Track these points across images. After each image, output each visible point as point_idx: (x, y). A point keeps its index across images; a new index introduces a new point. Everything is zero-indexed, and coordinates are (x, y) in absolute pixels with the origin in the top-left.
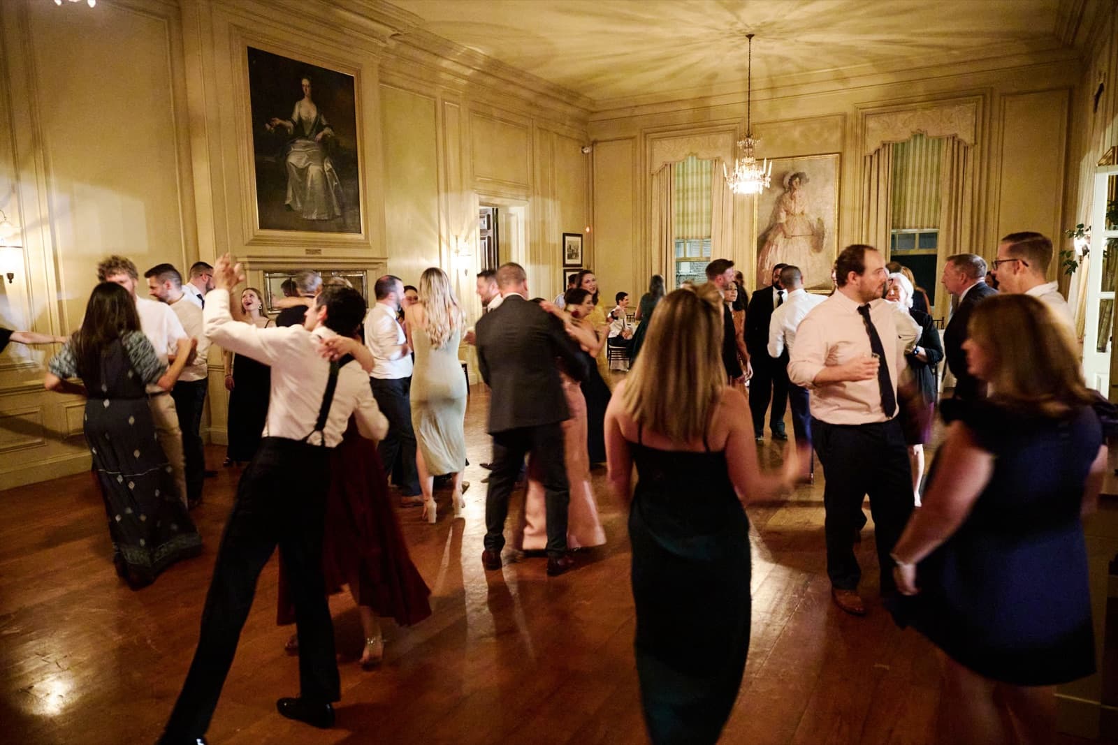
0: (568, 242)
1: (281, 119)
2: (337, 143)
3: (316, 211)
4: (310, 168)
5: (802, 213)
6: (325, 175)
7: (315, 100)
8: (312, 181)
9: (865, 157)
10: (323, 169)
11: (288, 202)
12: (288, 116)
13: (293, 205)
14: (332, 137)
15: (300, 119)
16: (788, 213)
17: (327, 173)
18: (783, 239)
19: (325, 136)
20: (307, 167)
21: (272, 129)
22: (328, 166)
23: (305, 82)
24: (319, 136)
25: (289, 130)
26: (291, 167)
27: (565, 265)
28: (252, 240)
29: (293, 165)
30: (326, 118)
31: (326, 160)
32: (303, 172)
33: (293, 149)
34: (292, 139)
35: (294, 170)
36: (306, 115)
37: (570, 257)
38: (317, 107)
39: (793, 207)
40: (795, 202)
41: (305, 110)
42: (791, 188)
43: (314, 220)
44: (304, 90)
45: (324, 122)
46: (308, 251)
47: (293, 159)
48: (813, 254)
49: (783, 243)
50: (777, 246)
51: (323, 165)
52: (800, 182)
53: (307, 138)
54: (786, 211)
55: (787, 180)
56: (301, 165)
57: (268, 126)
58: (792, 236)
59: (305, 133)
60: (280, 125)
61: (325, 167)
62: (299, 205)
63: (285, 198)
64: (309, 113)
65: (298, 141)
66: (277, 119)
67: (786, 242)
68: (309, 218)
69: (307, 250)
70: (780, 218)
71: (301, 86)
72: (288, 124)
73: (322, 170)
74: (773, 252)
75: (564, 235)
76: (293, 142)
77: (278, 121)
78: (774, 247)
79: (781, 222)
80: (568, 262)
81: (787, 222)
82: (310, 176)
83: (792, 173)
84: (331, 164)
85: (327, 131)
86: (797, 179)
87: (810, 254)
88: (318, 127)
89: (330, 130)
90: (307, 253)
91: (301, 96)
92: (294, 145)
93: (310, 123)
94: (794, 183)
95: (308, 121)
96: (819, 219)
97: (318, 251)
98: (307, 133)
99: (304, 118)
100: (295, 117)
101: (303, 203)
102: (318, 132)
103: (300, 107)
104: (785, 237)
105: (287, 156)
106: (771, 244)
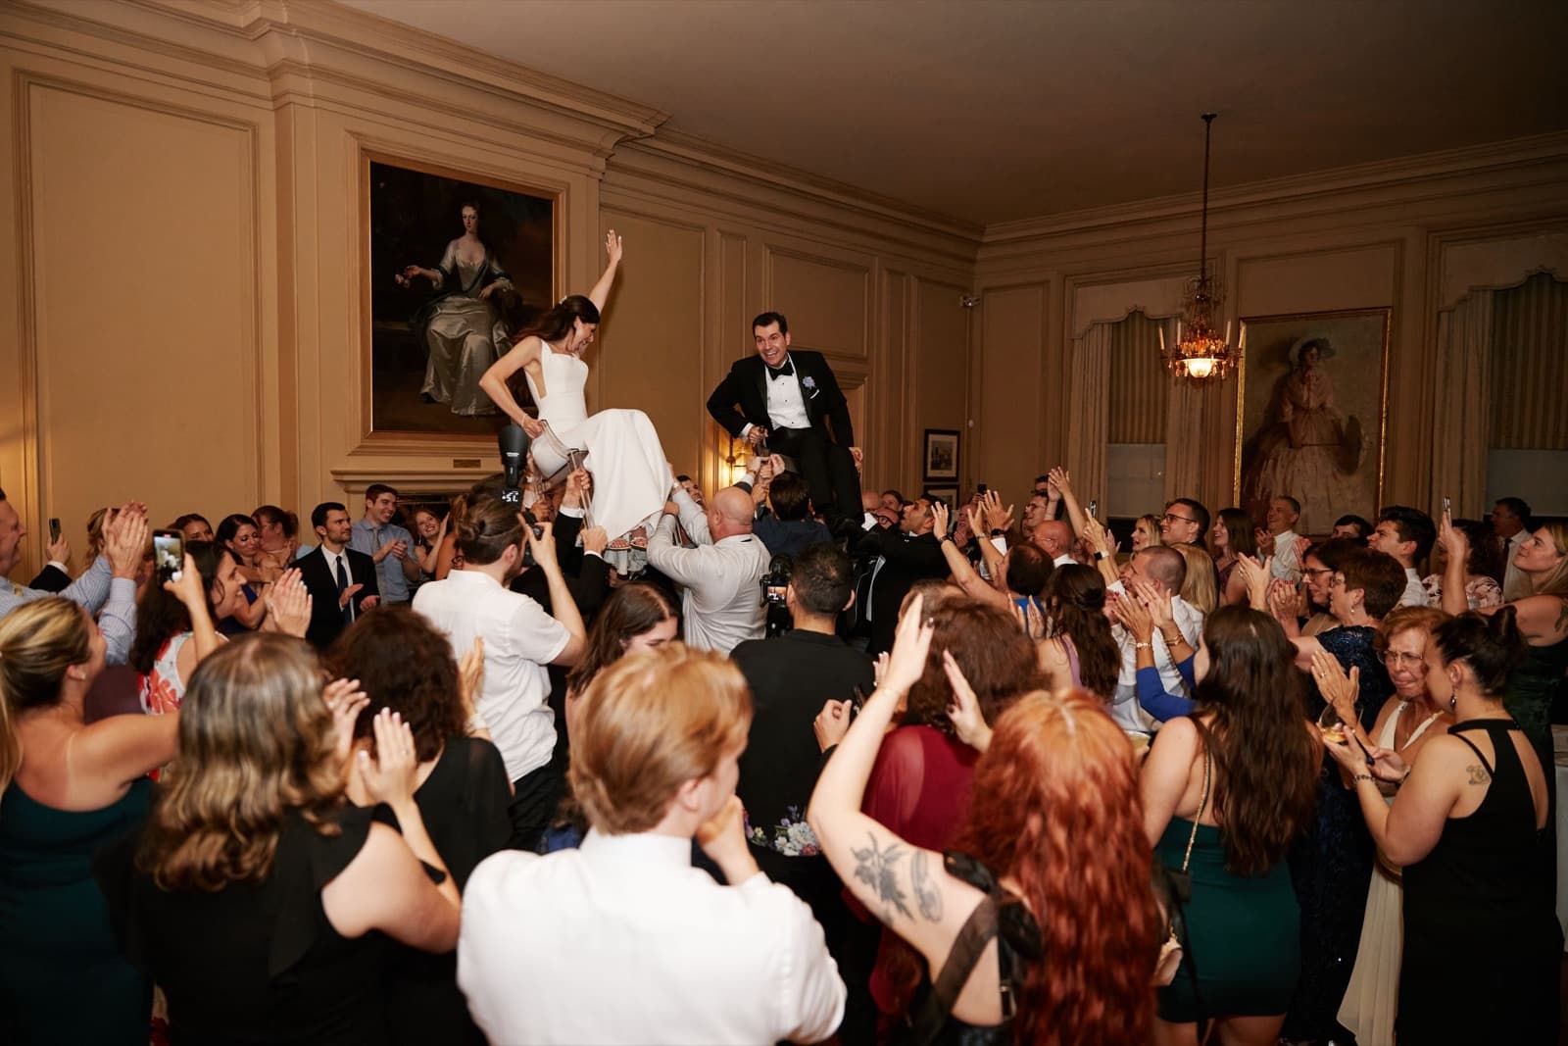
0: (933, 442)
1: (421, 266)
2: (519, 299)
3: (474, 402)
4: (469, 338)
5: (1322, 407)
6: (493, 346)
7: (481, 236)
8: (470, 358)
9: (1439, 314)
10: (491, 340)
11: (426, 390)
12: (435, 263)
13: (434, 394)
14: (509, 291)
15: (455, 266)
16: (1297, 407)
17: (497, 346)
18: (1287, 449)
19: (495, 292)
20: (464, 337)
21: (406, 281)
22: (499, 335)
23: (468, 212)
24: (487, 291)
25: (435, 283)
26: (436, 339)
27: (926, 479)
28: (360, 447)
29: (438, 333)
30: (500, 264)
31: (497, 325)
32: (456, 344)
33: (439, 311)
34: (439, 296)
35: (440, 341)
36: (467, 261)
37: (935, 466)
38: (486, 248)
39: (1305, 398)
40: (1309, 389)
41: (465, 252)
42: (1303, 365)
43: (471, 416)
44: (466, 224)
45: (496, 269)
46: (457, 463)
47: (438, 326)
48: (1339, 476)
49: (1288, 456)
50: (1276, 461)
51: (492, 334)
52: (1319, 354)
53: (464, 293)
54: (1293, 403)
55: (1295, 351)
56: (453, 333)
57: (399, 278)
58: (1303, 445)
59: (461, 288)
60: (420, 276)
61: (495, 337)
62: (445, 393)
63: (422, 383)
64: (471, 258)
65: (449, 299)
66: (416, 267)
67: (1291, 456)
68: (462, 412)
69: (455, 461)
70: (1283, 415)
71: (461, 217)
72: (437, 274)
73: (488, 341)
74: (1269, 470)
75: (928, 432)
76: (442, 301)
77: (417, 270)
78: (1271, 462)
79: (1285, 420)
80: (931, 473)
81: (1294, 421)
82: (467, 351)
83: (1306, 340)
84: (505, 331)
85: (501, 282)
86: (1314, 351)
87: (1335, 478)
88: (487, 277)
89: (507, 281)
90: (455, 466)
91: (460, 232)
92: (442, 305)
93: (472, 271)
94: (1308, 357)
95: (469, 269)
96: (1351, 418)
97: (477, 463)
98: (466, 286)
99: (461, 264)
100: (447, 263)
101: (452, 389)
102: (484, 285)
103: (457, 247)
104: (1291, 447)
105: (428, 322)
106: (1265, 457)
